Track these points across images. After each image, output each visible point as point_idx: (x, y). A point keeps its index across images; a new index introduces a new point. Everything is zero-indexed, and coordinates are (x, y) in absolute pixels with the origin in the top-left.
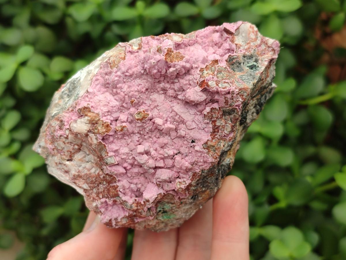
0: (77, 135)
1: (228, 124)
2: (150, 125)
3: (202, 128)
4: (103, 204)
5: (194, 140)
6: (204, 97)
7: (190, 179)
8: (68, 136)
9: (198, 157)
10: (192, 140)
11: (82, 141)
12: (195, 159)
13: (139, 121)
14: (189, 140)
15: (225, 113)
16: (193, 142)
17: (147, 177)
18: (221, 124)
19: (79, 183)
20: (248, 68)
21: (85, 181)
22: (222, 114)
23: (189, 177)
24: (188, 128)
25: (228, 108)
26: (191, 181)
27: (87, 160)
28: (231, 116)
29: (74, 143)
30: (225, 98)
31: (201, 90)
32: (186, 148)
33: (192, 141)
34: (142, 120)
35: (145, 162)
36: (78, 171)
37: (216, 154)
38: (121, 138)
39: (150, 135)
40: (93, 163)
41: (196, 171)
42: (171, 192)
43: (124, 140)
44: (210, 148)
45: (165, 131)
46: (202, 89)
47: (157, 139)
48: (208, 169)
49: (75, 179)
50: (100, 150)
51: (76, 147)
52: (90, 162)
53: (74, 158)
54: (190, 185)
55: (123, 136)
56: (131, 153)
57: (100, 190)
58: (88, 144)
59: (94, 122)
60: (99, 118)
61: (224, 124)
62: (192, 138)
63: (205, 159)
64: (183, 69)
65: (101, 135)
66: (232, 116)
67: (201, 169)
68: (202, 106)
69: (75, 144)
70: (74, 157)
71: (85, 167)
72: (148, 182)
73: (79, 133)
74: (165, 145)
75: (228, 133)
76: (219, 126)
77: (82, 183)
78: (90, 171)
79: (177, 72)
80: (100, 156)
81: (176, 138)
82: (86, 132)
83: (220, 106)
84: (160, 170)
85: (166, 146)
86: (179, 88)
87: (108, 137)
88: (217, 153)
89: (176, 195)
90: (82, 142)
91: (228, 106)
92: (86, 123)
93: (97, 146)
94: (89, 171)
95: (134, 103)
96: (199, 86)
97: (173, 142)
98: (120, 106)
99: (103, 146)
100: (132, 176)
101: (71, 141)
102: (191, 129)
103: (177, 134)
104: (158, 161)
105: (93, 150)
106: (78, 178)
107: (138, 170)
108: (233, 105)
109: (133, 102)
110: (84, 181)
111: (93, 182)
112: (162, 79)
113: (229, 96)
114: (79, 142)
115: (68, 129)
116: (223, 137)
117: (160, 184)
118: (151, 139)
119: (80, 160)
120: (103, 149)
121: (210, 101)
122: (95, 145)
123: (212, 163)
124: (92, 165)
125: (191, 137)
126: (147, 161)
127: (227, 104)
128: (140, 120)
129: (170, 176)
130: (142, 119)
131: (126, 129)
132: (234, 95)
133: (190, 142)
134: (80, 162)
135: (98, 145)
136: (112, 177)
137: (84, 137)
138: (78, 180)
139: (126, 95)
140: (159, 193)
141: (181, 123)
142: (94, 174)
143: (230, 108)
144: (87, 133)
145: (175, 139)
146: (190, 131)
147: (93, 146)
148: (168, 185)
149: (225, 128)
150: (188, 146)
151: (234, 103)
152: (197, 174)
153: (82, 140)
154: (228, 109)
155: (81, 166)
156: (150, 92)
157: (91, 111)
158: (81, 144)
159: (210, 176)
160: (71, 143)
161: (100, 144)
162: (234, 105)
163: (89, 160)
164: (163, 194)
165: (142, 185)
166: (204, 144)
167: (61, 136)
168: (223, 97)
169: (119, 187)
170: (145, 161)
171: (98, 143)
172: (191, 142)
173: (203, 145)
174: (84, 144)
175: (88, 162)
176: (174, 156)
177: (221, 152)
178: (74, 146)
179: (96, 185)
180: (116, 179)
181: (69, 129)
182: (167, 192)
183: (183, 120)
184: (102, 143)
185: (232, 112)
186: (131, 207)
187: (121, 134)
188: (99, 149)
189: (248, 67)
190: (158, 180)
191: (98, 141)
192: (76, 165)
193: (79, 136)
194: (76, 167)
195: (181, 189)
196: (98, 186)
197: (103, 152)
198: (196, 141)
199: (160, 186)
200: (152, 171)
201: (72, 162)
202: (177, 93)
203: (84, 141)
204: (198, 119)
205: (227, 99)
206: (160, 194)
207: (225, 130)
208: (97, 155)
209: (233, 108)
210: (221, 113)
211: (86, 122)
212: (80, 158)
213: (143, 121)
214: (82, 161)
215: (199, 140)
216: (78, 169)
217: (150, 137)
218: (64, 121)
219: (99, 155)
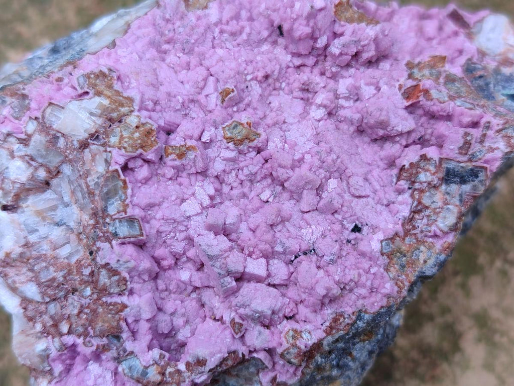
0: (58, 137)
1: (450, 207)
2: (255, 162)
3: (385, 202)
4: (66, 352)
5: (360, 226)
6: (410, 123)
7: (324, 327)
8: (30, 136)
9: (361, 271)
10: (354, 224)
11: (66, 160)
12: (352, 274)
13: (231, 145)
14: (348, 223)
15: (450, 177)
16: (357, 229)
17: (207, 302)
18: (434, 202)
19: (17, 279)
20: (504, 98)
21: (33, 275)
22: (443, 177)
23: (322, 321)
24: (352, 190)
25: (462, 165)
26: (324, 335)
27: (57, 219)
28: (464, 186)
29: (40, 160)
30: (467, 134)
31: (407, 104)
32: (336, 241)
33: (356, 226)
34: (241, 145)
35: (220, 253)
36: (23, 242)
37: (403, 277)
38: (171, 179)
39: (246, 190)
40: (72, 230)
41: (346, 309)
42: (261, 356)
43: (178, 186)
44: (396, 256)
45: (293, 185)
46: (410, 103)
47: (264, 204)
48: (374, 313)
49: (7, 264)
50: (107, 193)
51: (42, 174)
52: (63, 227)
53: (24, 205)
54: (318, 346)
55: (178, 176)
56: (185, 223)
57: (67, 312)
58: (79, 171)
59: (114, 115)
60: (132, 109)
61: (440, 204)
62: (358, 219)
63: (376, 283)
64: (373, 47)
65: (126, 151)
66: (467, 188)
67: (357, 308)
68: (397, 147)
69: (42, 165)
70: (26, 199)
71: (46, 238)
72: (205, 317)
73: (63, 135)
74: (282, 221)
75: (446, 229)
76: (427, 208)
77: (23, 278)
78: (57, 251)
79: (360, 48)
80: (100, 214)
81: (314, 210)
82: (87, 135)
83: (442, 157)
84: (252, 285)
85: (284, 226)
86: (350, 91)
87: (140, 164)
88: (407, 275)
89: (270, 367)
90: (63, 162)
91: (465, 158)
92: (91, 114)
93: (102, 179)
94: (54, 250)
95: (230, 98)
96: (402, 94)
97: (303, 219)
98: (189, 99)
99: (121, 183)
100: (166, 290)
101: (32, 153)
102: (360, 197)
103: (319, 202)
104: (254, 259)
105: (86, 190)
106: (18, 264)
107: (191, 277)
108: (480, 157)
109: (229, 94)
110: (30, 274)
111: (55, 284)
112: (311, 61)
113: (476, 133)
114: (55, 161)
115: (36, 118)
116: (431, 237)
117: (241, 325)
118: (246, 201)
119: (39, 213)
120: (116, 194)
121: (419, 139)
122: (98, 178)
123: (388, 298)
124: (68, 235)
125: (355, 215)
126: (226, 251)
127: (464, 152)
128: (234, 144)
129: (276, 305)
130: (241, 142)
131: (193, 157)
132: (490, 133)
133: (347, 229)
134: (37, 219)
135: (107, 179)
136: (116, 278)
137: (75, 149)
138: (14, 269)
139: (211, 75)
140: (233, 348)
141: (336, 174)
142: (66, 261)
143: (469, 164)
144: (87, 139)
145: (310, 213)
146: (356, 199)
147: (92, 180)
148: (260, 333)
149: (441, 215)
150: (340, 239)
151: (483, 154)
152: (345, 318)
153: (67, 157)
154: (462, 167)
155: (37, 230)
156: (272, 85)
157: (112, 88)
158: (57, 168)
159: (362, 338)
160: (32, 159)
161: (113, 176)
162: (480, 159)
163: (61, 220)
164: (241, 355)
165: (187, 322)
166: (386, 240)
167: (9, 135)
168: (462, 131)
169: (128, 310)
170: (221, 251)
171: (107, 172)
172: (351, 228)
173: (381, 242)
174: (67, 169)
175: (58, 224)
176: (296, 257)
177: (417, 273)
178: (36, 169)
179: (62, 293)
180: (125, 284)
181: (41, 121)
182: (250, 352)
183: (344, 168)
184: (119, 176)
185: (468, 177)
186: (144, 373)
187: (174, 168)
188: (105, 190)
189: (503, 95)
190: (241, 311)
191: (111, 169)
192: (23, 226)
193: (61, 143)
194: (22, 230)
195: (296, 351)
196: (66, 297)
197: (113, 200)
198: (365, 230)
199: (241, 332)
200: (229, 283)
201: (15, 216)
202: (342, 102)
203: (70, 161)
204: (380, 177)
205: (469, 138)
206: (234, 352)
207: (440, 220)
208: (92, 209)
209: (477, 167)
210: (441, 175)
211: (94, 111)
212: (40, 208)
213: (241, 147)
214: (44, 219)
215: (374, 229)
216: (25, 238)
217: (244, 195)
218: (31, 100)
219: (100, 209)
